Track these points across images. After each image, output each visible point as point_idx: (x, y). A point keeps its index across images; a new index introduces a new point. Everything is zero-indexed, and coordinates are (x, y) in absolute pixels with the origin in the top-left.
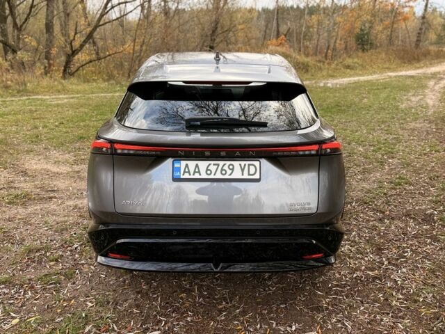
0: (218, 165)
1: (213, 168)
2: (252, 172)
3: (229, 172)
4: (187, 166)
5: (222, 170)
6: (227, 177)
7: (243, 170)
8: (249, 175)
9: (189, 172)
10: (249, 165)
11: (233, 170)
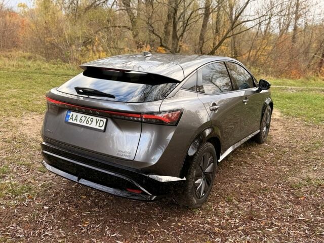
0: (86, 117)
1: (83, 119)
2: (101, 125)
3: (90, 122)
4: (73, 115)
5: (87, 121)
6: (88, 125)
7: (97, 123)
8: (99, 126)
9: (72, 119)
10: (101, 120)
11: (92, 121)
